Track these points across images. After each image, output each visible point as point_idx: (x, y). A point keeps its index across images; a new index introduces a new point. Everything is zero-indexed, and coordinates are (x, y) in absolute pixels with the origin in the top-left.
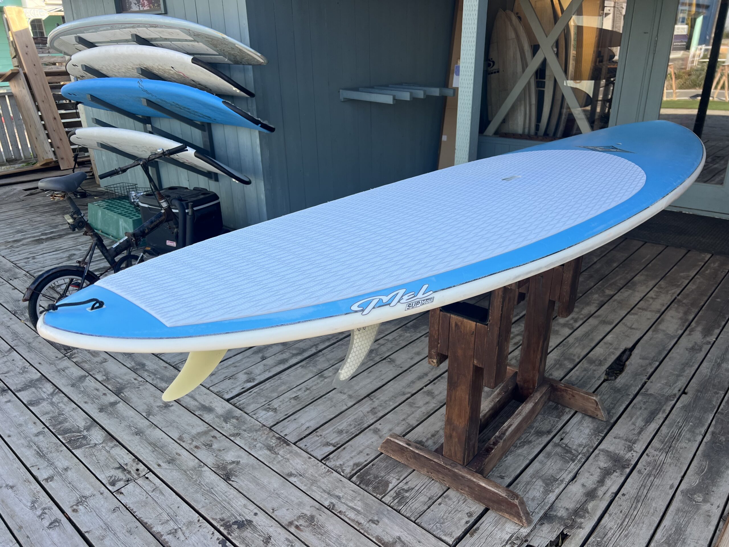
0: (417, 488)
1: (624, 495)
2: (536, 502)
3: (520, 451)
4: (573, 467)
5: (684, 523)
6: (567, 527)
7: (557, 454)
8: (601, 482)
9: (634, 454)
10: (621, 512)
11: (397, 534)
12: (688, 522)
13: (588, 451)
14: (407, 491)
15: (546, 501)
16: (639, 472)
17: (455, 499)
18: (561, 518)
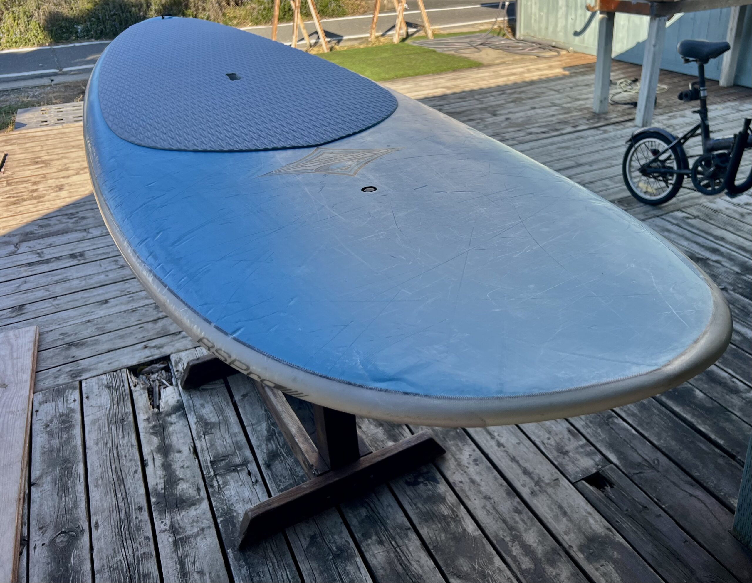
1: (136, 472)
4: (207, 458)
8: (167, 467)
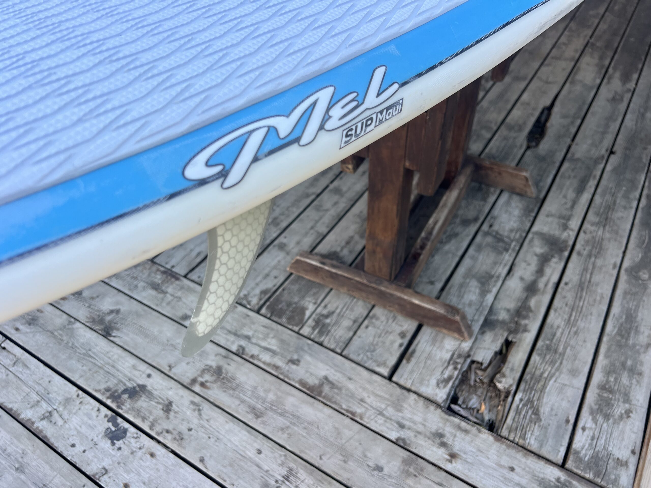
0: (338, 311)
1: (566, 284)
2: (473, 307)
3: (447, 247)
4: (508, 258)
5: (633, 308)
6: (511, 332)
7: (488, 245)
8: (540, 272)
9: (571, 233)
10: (566, 305)
11: (323, 373)
12: (638, 306)
13: (521, 236)
14: (327, 316)
15: (484, 304)
16: (579, 254)
17: (383, 318)
18: (503, 322)
